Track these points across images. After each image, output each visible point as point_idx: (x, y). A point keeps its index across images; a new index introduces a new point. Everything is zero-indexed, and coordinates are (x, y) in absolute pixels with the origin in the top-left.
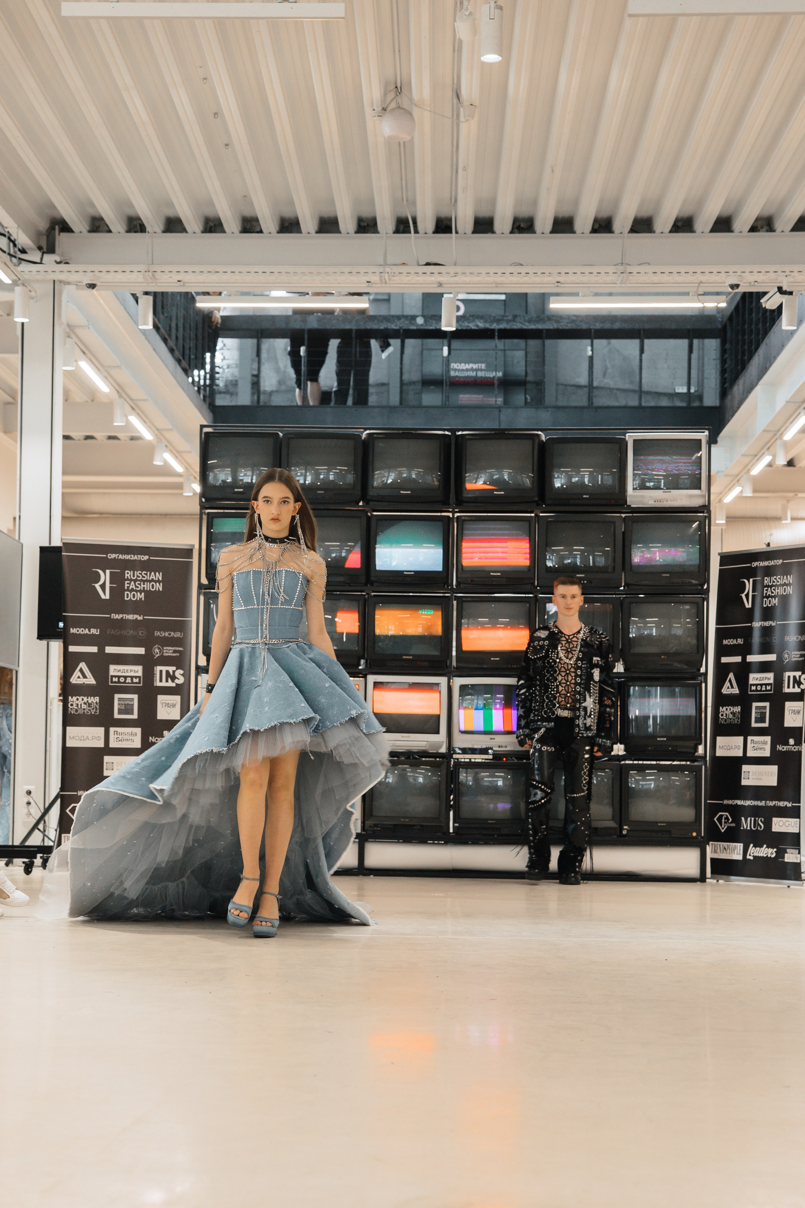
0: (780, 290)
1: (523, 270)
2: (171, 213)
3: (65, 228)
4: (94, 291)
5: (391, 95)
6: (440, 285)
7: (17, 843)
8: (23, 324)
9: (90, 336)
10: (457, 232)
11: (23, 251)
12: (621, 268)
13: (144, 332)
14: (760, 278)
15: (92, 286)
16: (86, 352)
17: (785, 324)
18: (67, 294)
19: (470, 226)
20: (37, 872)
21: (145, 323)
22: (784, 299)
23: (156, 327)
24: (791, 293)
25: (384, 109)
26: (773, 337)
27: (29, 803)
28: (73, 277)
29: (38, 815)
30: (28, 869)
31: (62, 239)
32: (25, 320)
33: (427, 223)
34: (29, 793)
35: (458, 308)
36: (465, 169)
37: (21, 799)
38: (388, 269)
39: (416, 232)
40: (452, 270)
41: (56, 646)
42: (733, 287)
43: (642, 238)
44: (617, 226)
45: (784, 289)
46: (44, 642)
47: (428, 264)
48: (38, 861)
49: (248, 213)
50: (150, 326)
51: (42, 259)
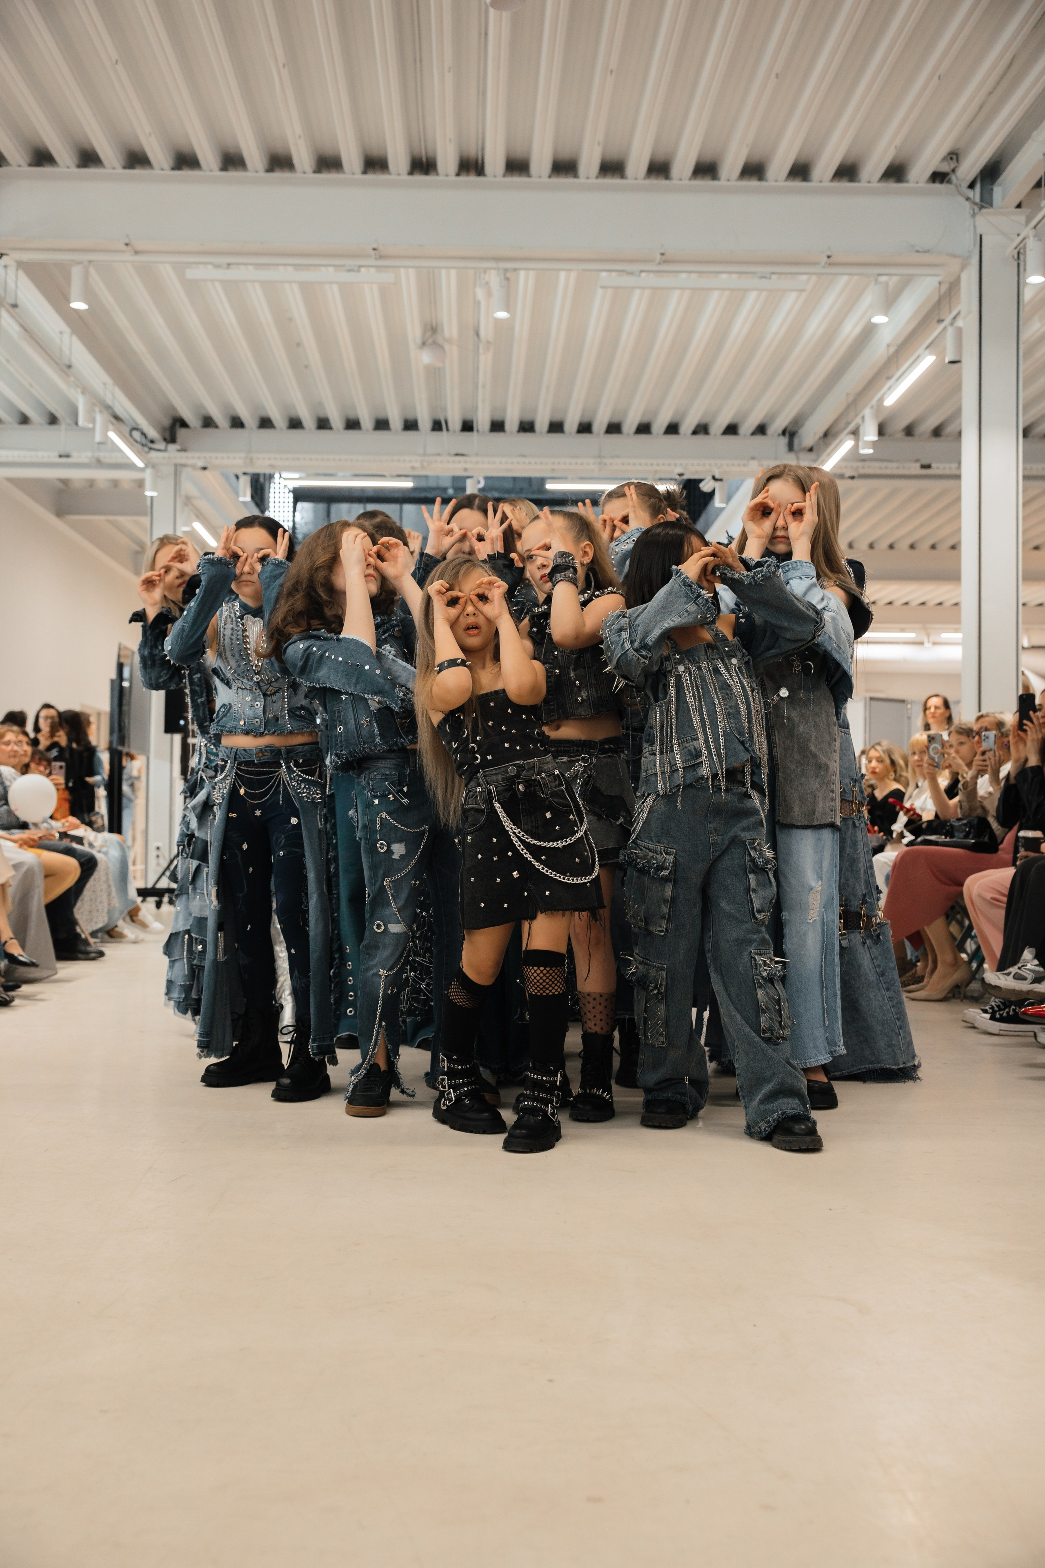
0: (714, 478)
1: (527, 460)
2: (264, 414)
3: (184, 424)
4: (206, 472)
5: (429, 333)
6: (466, 470)
7: (150, 886)
8: (152, 498)
9: (202, 504)
10: (478, 431)
11: (152, 442)
12: (598, 460)
13: (244, 503)
14: (700, 468)
15: (205, 468)
16: (200, 516)
17: (717, 502)
18: (186, 472)
19: (487, 426)
20: (166, 907)
21: (245, 496)
22: (717, 485)
23: (252, 497)
24: (721, 480)
25: (424, 344)
26: (710, 510)
27: (158, 856)
28: (190, 462)
29: (165, 865)
30: (159, 905)
31: (181, 433)
32: (154, 494)
33: (455, 423)
34: (158, 848)
35: (479, 482)
36: (483, 386)
37: (153, 853)
38: (427, 458)
39: (448, 430)
40: (474, 459)
41: (177, 738)
42: (681, 475)
43: (614, 438)
44: (595, 428)
45: (717, 477)
46: (168, 736)
47: (457, 455)
48: (166, 899)
49: (322, 415)
50: (248, 498)
51: (166, 447)
